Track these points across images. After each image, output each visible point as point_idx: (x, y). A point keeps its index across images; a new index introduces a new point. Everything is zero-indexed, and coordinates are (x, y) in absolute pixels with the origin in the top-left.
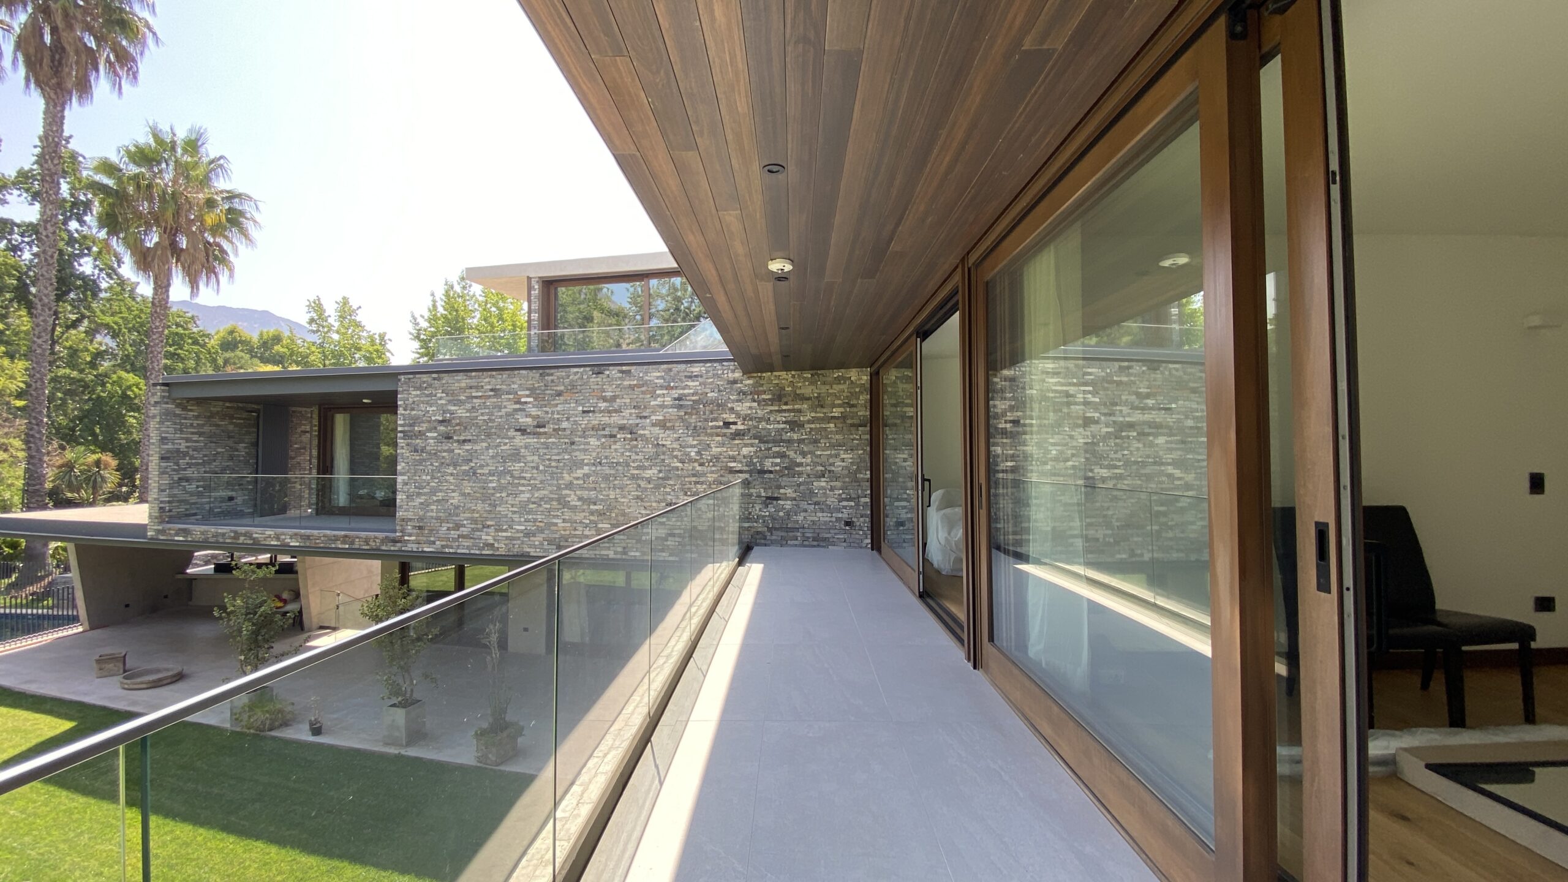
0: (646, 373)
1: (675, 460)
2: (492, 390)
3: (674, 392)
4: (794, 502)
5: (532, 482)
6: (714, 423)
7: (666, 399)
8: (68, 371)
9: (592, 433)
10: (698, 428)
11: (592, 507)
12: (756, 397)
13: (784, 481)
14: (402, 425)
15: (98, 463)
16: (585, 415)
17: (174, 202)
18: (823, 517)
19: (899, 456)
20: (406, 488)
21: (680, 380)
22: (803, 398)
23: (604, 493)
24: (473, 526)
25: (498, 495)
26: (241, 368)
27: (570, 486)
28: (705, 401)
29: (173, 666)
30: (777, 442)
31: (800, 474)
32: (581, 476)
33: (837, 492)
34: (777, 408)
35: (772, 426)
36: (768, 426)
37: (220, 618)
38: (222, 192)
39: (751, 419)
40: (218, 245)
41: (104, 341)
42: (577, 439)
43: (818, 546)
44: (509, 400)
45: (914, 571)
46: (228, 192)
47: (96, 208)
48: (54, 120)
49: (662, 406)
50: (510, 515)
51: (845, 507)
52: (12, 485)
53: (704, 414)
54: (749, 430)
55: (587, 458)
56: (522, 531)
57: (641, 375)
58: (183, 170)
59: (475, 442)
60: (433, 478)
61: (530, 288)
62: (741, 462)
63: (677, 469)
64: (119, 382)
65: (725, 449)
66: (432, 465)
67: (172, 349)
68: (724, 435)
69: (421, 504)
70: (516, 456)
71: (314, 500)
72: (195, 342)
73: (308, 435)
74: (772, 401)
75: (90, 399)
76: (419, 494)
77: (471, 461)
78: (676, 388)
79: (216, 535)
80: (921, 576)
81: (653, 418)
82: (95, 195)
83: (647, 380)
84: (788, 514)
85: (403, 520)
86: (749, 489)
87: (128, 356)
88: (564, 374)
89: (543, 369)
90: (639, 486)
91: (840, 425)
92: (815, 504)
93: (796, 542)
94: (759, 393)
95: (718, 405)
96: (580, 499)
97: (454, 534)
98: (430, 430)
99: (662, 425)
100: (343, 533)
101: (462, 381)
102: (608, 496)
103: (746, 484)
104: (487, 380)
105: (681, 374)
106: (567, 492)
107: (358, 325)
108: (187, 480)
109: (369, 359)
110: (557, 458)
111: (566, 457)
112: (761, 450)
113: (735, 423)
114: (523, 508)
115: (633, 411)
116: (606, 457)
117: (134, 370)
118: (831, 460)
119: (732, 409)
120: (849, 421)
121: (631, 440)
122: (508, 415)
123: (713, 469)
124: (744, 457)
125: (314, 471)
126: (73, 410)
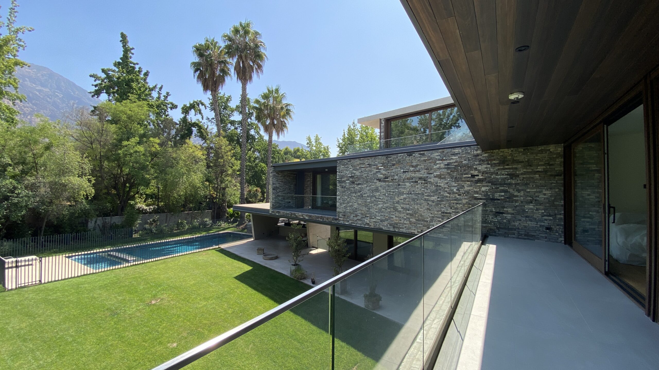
0: (432, 154)
1: (446, 193)
2: (368, 165)
3: (445, 161)
4: (513, 216)
5: (383, 200)
6: (466, 176)
7: (441, 165)
8: (249, 163)
9: (407, 181)
10: (458, 178)
11: (407, 212)
12: (490, 162)
13: (507, 204)
14: (338, 178)
15: (256, 190)
16: (404, 173)
17: (273, 109)
18: (531, 224)
19: (585, 192)
20: (339, 201)
21: (448, 156)
22: (519, 162)
23: (412, 206)
24: (362, 216)
25: (371, 205)
26: (289, 160)
27: (398, 202)
28: (461, 166)
29: (275, 254)
30: (501, 185)
31: (516, 201)
32: (403, 198)
33: (540, 211)
34: (502, 167)
35: (499, 177)
36: (497, 177)
37: (288, 240)
38: (285, 104)
39: (487, 173)
40: (284, 121)
41: (257, 154)
42: (401, 183)
43: (528, 239)
44: (374, 168)
45: (601, 259)
46: (286, 104)
47: (255, 114)
48: (244, 89)
49: (439, 168)
50: (375, 213)
51: (546, 220)
52: (237, 196)
53: (461, 171)
54: (485, 179)
55: (405, 191)
56: (379, 219)
57: (429, 155)
58: (275, 99)
59: (362, 184)
60: (348, 197)
61: (381, 123)
62: (481, 194)
63: (447, 197)
64: (260, 166)
65: (472, 188)
66: (348, 193)
67: (272, 155)
68: (472, 181)
69: (345, 207)
70: (377, 190)
71: (311, 204)
72: (278, 153)
73: (309, 182)
74: (499, 164)
75: (254, 171)
76: (344, 203)
77: (361, 191)
78: (446, 160)
79: (286, 214)
80: (607, 263)
81: (435, 174)
82: (254, 110)
83: (432, 157)
84: (509, 221)
85: (339, 212)
86: (485, 207)
87: (262, 158)
88: (395, 157)
89: (387, 155)
90: (428, 204)
91: (543, 176)
92: (526, 217)
93: (514, 236)
94: (491, 160)
95: (468, 167)
96: (402, 208)
97: (355, 218)
98: (347, 180)
99: (439, 177)
100: (321, 215)
101: (358, 162)
102: (414, 207)
103: (484, 205)
104: (366, 161)
105: (448, 153)
106: (397, 205)
107: (321, 144)
108: (279, 196)
109: (324, 155)
110: (393, 191)
111: (396, 191)
112: (492, 188)
113: (477, 175)
114: (380, 211)
115: (426, 171)
116: (413, 191)
117: (264, 162)
118: (537, 194)
119: (476, 168)
120: (549, 173)
121: (425, 183)
122: (374, 174)
123: (466, 197)
124: (483, 192)
125: (311, 194)
126: (250, 175)
